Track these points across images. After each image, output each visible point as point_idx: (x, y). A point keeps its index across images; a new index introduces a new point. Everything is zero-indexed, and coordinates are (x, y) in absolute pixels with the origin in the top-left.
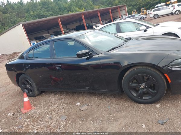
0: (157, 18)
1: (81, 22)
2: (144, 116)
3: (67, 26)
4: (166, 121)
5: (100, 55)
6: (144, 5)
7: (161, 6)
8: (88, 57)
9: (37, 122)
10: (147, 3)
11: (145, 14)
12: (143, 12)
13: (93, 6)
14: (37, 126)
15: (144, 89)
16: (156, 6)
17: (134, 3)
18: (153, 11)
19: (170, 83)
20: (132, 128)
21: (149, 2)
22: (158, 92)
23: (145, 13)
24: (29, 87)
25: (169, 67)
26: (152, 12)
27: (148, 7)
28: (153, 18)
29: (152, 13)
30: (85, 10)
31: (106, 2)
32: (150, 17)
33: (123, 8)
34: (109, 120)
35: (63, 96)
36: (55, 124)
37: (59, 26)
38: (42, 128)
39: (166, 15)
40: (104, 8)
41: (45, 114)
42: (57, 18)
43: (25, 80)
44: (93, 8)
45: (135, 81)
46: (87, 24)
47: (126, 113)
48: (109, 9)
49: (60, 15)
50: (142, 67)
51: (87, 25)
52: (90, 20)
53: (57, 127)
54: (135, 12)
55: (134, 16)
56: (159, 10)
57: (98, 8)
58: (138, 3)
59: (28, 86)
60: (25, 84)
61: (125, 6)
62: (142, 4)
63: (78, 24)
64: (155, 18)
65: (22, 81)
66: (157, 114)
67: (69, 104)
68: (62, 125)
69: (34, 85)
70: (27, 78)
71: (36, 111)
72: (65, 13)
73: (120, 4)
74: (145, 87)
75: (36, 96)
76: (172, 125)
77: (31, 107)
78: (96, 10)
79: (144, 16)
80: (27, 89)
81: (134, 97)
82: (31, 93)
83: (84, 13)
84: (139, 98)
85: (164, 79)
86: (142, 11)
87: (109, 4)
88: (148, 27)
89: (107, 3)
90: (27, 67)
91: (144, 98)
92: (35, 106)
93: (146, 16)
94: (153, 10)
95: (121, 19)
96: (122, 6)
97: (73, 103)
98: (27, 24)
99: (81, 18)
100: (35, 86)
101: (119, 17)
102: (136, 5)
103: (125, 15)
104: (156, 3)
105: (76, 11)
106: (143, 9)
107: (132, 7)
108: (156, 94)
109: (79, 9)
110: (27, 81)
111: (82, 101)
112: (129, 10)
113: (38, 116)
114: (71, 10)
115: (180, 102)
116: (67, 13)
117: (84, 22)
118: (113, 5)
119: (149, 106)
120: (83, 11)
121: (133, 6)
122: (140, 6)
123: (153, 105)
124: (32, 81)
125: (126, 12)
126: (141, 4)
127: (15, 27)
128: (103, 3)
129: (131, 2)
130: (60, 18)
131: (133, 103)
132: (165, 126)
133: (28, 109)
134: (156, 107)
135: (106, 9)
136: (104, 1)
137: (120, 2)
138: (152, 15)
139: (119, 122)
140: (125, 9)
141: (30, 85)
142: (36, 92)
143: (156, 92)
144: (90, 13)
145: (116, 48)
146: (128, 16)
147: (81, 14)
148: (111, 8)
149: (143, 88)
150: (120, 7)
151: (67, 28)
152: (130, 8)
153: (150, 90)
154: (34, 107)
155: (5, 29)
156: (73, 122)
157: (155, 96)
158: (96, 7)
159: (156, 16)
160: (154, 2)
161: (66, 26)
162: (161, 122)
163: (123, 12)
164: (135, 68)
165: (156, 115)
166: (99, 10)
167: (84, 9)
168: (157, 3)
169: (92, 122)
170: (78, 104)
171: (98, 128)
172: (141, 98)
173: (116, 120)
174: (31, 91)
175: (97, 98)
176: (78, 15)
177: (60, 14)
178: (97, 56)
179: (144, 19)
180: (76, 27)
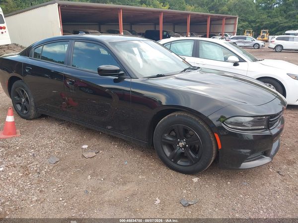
0: (280, 52)
1: (157, 26)
2: (167, 188)
3: (133, 26)
4: (192, 203)
5: (133, 80)
6: (268, 24)
7: (294, 34)
8: (117, 78)
9: (12, 157)
10: (274, 22)
11: (263, 41)
12: (262, 36)
13: (184, 4)
14: (9, 161)
15: (183, 149)
16: (287, 32)
17: (252, 18)
18: (277, 39)
19: (220, 149)
20: (140, 200)
21: (277, 22)
22: (200, 158)
23: (265, 39)
24: (24, 102)
25: (225, 124)
26: (274, 39)
27: (273, 30)
28: (272, 50)
29: (274, 41)
30: (169, 8)
31: (207, 4)
32: (269, 48)
33: (232, 22)
34: (115, 180)
35: (69, 130)
36: (35, 166)
37: (118, 22)
38: (14, 167)
39: (295, 50)
40: (201, 12)
41: (31, 148)
42: (119, 9)
43: (20, 89)
44: (184, 9)
45: (173, 133)
46: (165, 31)
47: (144, 177)
48: (207, 16)
49: (128, 5)
50: (186, 114)
51: (165, 33)
52: (172, 26)
53: (36, 170)
54: (250, 32)
55: (245, 38)
56: (287, 39)
57: (192, 10)
58: (258, 20)
59: (23, 100)
60: (19, 97)
61: (236, 18)
62: (265, 23)
63: (151, 28)
64: (276, 52)
65: (16, 90)
66: (187, 190)
67: (73, 143)
68: (45, 170)
69: (32, 101)
70: (24, 88)
71: (19, 140)
72: (136, 5)
73: (229, 13)
74: (184, 147)
75: (31, 119)
76: (198, 211)
77: (16, 133)
78: (187, 12)
79: (261, 43)
80: (20, 104)
81: (166, 157)
82: (25, 112)
83: (165, 13)
84: (173, 160)
85: (213, 142)
86: (261, 34)
87: (211, 9)
88: (242, 60)
89: (209, 6)
90: (27, 71)
91: (179, 162)
92: (22, 133)
93: (263, 44)
94: (276, 37)
95: (222, 39)
96: (231, 18)
97: (78, 144)
98: (66, 5)
99: (158, 19)
100: (33, 104)
101: (221, 35)
102: (254, 22)
103: (231, 34)
104: (287, 27)
105: (155, 6)
106: (264, 32)
107: (247, 23)
108: (197, 161)
109: (160, 3)
110: (23, 91)
111: (93, 144)
112: (242, 27)
113: (18, 148)
114: (147, 3)
115: (229, 183)
116: (139, 5)
117: (161, 28)
118: (217, 12)
119: (183, 177)
120: (166, 9)
121: (250, 22)
122: (262, 25)
123: (190, 176)
124: (30, 93)
125: (235, 29)
126: (263, 22)
127: (46, 5)
128: (202, 5)
129: (248, 15)
130: (124, 10)
131: (162, 167)
132: (187, 209)
133: (9, 134)
134: (192, 181)
135: (203, 15)
136: (205, 1)
137: (230, 10)
138: (273, 46)
139: (126, 188)
140: (235, 24)
141: (27, 99)
142: (32, 112)
143: (197, 157)
144: (175, 15)
145: (164, 76)
146: (235, 36)
147: (160, 12)
148: (211, 16)
149: (181, 146)
150: (227, 18)
151: (131, 29)
152: (243, 23)
153: (190, 152)
154: (20, 134)
155: (32, 4)
156: (63, 170)
157: (195, 163)
158: (188, 7)
159: (279, 49)
160: (286, 25)
161: (131, 26)
162: (184, 203)
163: (230, 28)
164: (176, 114)
165: (185, 192)
166: (191, 14)
167: (168, 6)
168: (290, 28)
169: (89, 177)
170: (85, 146)
171: (94, 187)
172: (175, 162)
173: (124, 183)
174: (27, 110)
175: (116, 146)
176: (154, 12)
177: (127, 3)
178: (129, 80)
179: (259, 48)
180: (147, 31)
